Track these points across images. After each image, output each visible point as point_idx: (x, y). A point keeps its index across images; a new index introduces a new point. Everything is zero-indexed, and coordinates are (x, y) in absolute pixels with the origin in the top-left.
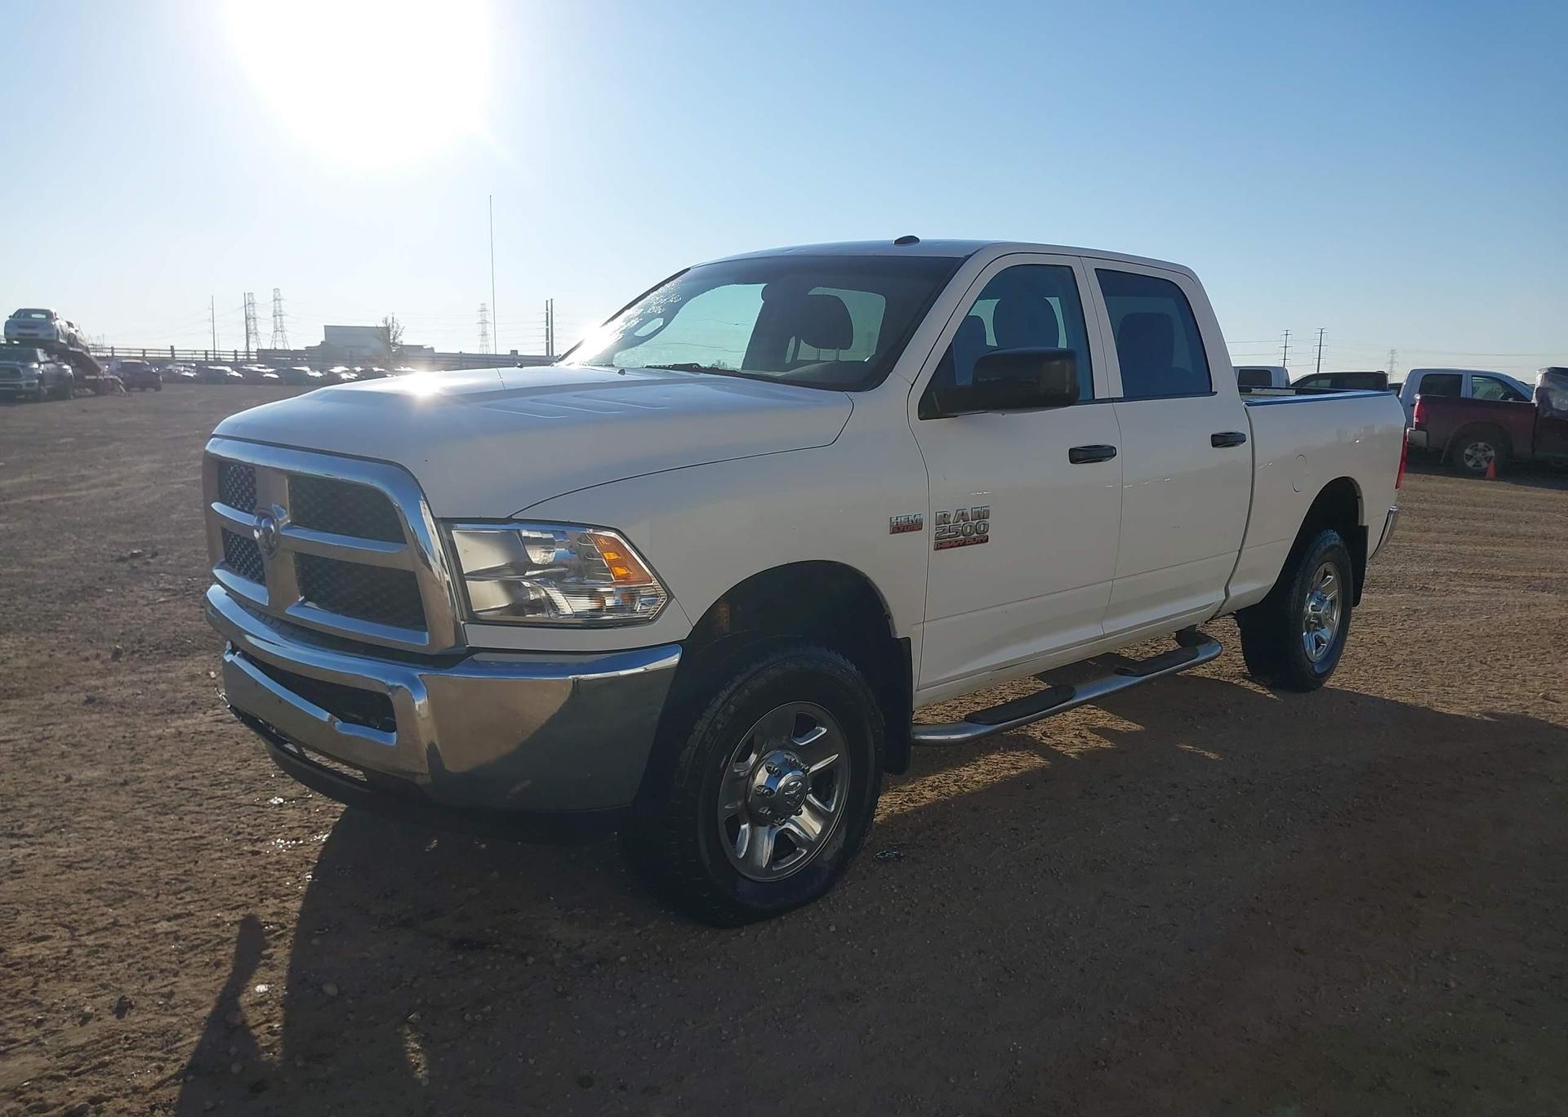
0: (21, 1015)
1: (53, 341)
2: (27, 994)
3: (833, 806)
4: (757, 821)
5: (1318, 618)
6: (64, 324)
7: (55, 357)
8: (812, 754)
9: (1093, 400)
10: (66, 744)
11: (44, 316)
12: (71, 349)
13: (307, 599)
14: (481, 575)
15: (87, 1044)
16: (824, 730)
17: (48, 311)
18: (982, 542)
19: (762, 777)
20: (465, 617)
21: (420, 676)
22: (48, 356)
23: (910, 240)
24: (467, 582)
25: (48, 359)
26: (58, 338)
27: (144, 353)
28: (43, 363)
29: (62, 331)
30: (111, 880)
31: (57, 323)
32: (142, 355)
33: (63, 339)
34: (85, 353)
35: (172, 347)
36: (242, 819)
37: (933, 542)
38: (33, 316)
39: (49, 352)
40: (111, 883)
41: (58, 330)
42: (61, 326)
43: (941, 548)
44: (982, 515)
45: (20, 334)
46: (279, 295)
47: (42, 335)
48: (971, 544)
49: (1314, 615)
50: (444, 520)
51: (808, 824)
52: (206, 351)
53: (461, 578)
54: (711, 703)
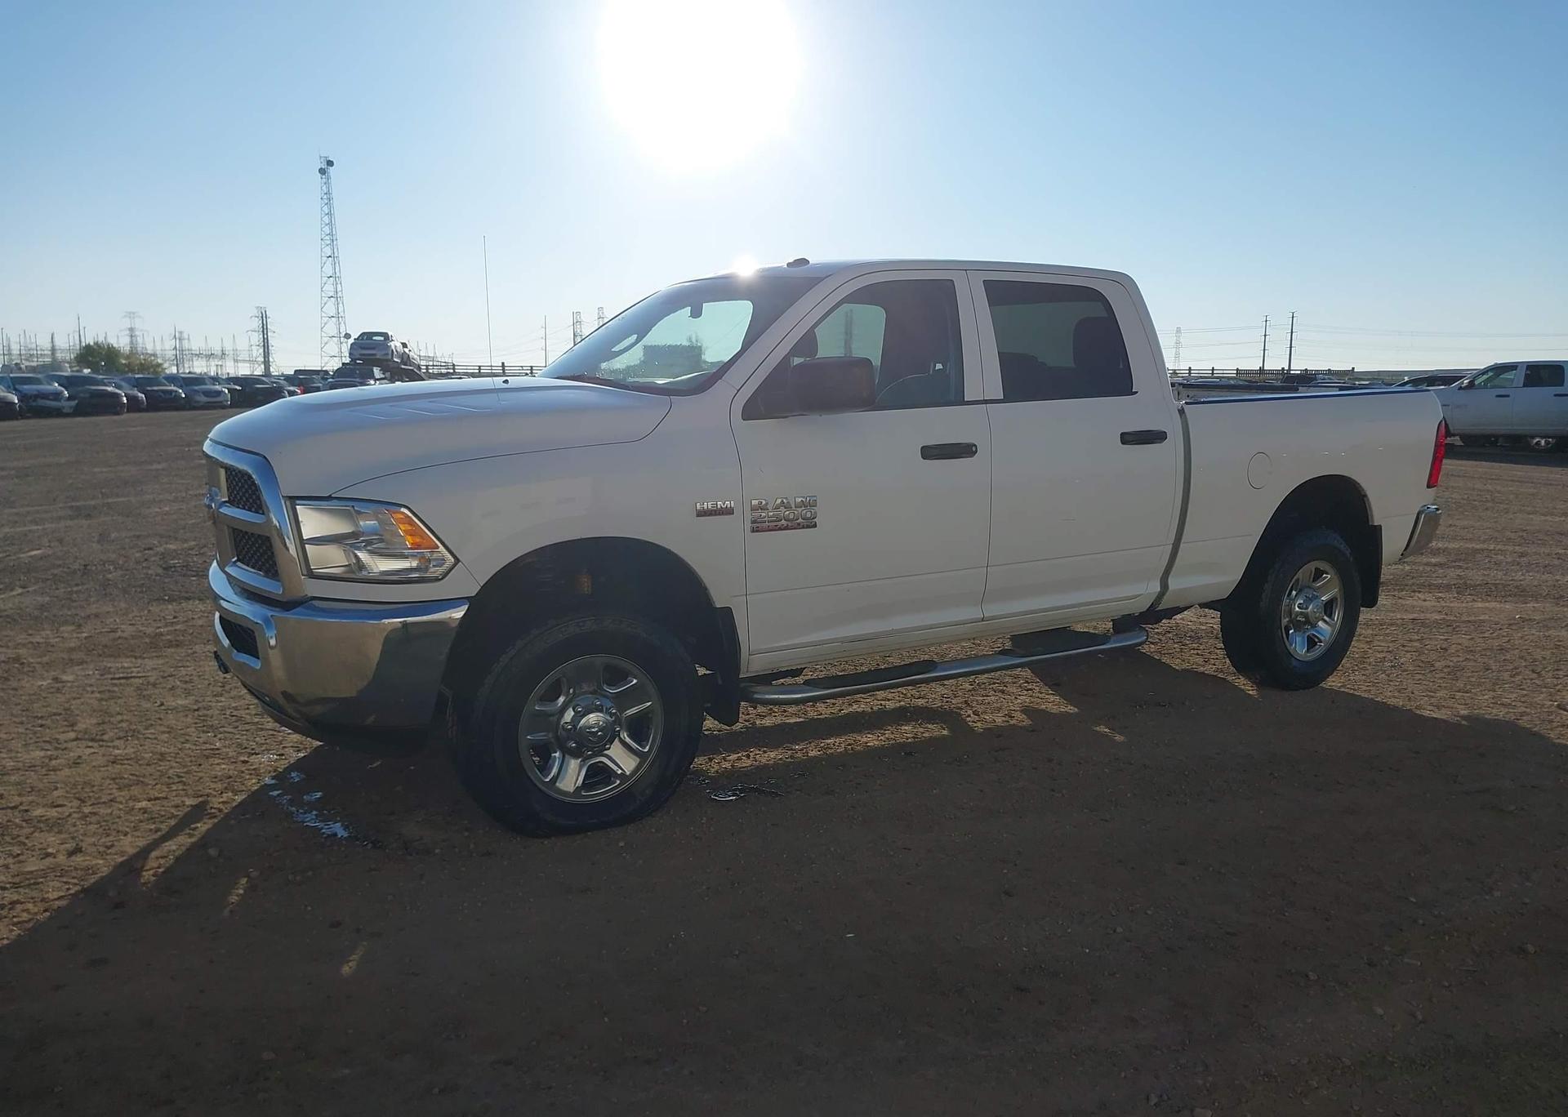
0: (10, 850)
1: (387, 360)
2: (22, 839)
3: (648, 747)
4: (568, 753)
5: (1306, 616)
6: (399, 345)
7: (388, 374)
8: (622, 701)
9: (963, 402)
10: (181, 681)
11: (382, 338)
12: (403, 367)
13: (238, 560)
14: (317, 541)
15: (36, 871)
16: (635, 681)
17: (387, 333)
18: (808, 527)
19: (569, 715)
20: (305, 573)
21: (272, 616)
22: (383, 374)
23: (803, 262)
24: (307, 546)
25: (383, 376)
26: (392, 357)
27: (480, 369)
28: (378, 380)
29: (396, 351)
30: (133, 772)
31: (392, 344)
32: (477, 371)
33: (397, 358)
34: (415, 370)
35: (503, 363)
36: (257, 739)
37: (748, 525)
38: (374, 338)
39: (384, 371)
40: (132, 775)
41: (392, 351)
42: (396, 346)
43: (757, 531)
44: (810, 504)
45: (361, 355)
46: (603, 313)
47: (379, 355)
48: (795, 529)
49: (1301, 613)
50: (290, 498)
51: (622, 759)
52: (532, 367)
53: (302, 543)
54: (507, 650)
